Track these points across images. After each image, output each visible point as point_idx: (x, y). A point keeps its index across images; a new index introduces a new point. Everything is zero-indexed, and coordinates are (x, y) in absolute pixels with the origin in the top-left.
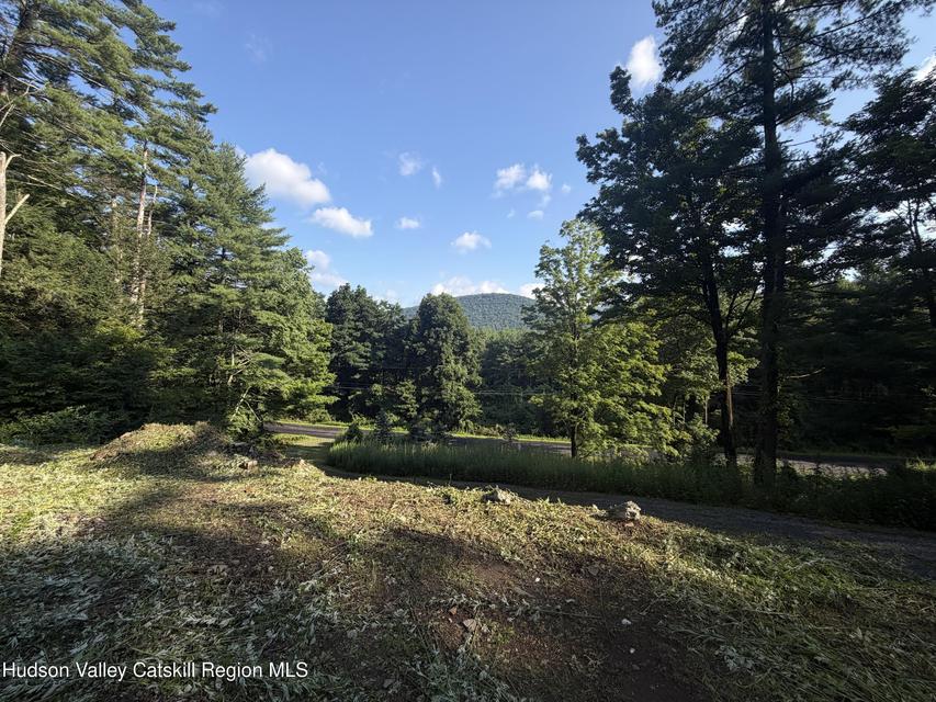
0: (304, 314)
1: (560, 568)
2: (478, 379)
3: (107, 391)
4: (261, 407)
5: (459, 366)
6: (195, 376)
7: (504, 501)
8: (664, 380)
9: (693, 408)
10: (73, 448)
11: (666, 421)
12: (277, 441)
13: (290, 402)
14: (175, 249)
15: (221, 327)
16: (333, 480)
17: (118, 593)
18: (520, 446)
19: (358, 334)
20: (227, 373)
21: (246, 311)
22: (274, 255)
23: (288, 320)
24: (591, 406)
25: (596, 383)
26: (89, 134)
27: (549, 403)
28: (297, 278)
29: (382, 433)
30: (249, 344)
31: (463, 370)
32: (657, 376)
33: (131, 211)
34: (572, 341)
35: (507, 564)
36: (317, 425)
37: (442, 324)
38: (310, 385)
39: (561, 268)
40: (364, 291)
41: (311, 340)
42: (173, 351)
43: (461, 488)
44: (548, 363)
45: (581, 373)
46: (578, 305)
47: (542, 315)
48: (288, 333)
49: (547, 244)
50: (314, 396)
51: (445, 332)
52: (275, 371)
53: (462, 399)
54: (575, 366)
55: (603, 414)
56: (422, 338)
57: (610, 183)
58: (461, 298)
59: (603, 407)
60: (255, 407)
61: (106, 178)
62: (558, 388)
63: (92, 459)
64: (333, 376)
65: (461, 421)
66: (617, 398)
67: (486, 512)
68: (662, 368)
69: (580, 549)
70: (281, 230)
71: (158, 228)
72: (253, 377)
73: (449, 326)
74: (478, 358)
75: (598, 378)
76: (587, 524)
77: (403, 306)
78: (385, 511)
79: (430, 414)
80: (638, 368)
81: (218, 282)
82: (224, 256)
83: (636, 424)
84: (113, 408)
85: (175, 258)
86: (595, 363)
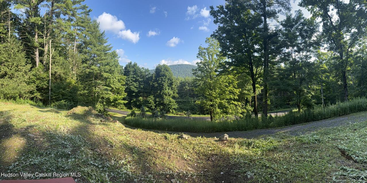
0: (117, 73)
1: (203, 160)
2: (177, 95)
3: (69, 96)
4: (104, 103)
5: (170, 90)
6: (88, 93)
7: (185, 138)
8: (239, 94)
9: (247, 101)
10: (64, 110)
11: (239, 107)
12: (109, 114)
13: (113, 102)
14: (82, 56)
15: (94, 79)
16: (128, 129)
17: (76, 150)
18: (192, 119)
19: (134, 79)
20: (95, 92)
21: (100, 73)
22: (108, 54)
23: (112, 75)
24: (217, 104)
25: (218, 95)
26: (64, 29)
27: (202, 103)
28: (115, 61)
29: (143, 114)
30: (101, 84)
31: (171, 92)
32: (237, 93)
33: (73, 48)
34: (210, 82)
35: (185, 160)
36: (121, 110)
37: (164, 75)
38: (119, 96)
39: (206, 55)
40: (136, 64)
41: (119, 82)
42: (83, 86)
43: (171, 134)
44: (202, 89)
45: (213, 92)
46: (212, 69)
47: (200, 72)
48: (112, 79)
49: (201, 46)
50: (120, 100)
51: (165, 78)
52: (108, 92)
53: (171, 102)
54: (211, 90)
55: (221, 106)
56: (156, 81)
57: (222, 25)
58: (170, 66)
59: (221, 103)
60: (103, 103)
61: (68, 40)
62: (206, 98)
63: (68, 113)
64: (126, 94)
65: (171, 110)
66: (225, 100)
67: (179, 142)
68: (238, 90)
69: (210, 152)
70: (109, 46)
71: (79, 51)
72: (102, 94)
73: (166, 76)
74: (177, 88)
75: (219, 94)
76: (212, 144)
77: (150, 69)
78: (145, 141)
79: (159, 108)
80: (231, 90)
81: (93, 65)
82: (94, 57)
83: (231, 108)
84: (70, 101)
85: (82, 59)
86: (218, 89)
